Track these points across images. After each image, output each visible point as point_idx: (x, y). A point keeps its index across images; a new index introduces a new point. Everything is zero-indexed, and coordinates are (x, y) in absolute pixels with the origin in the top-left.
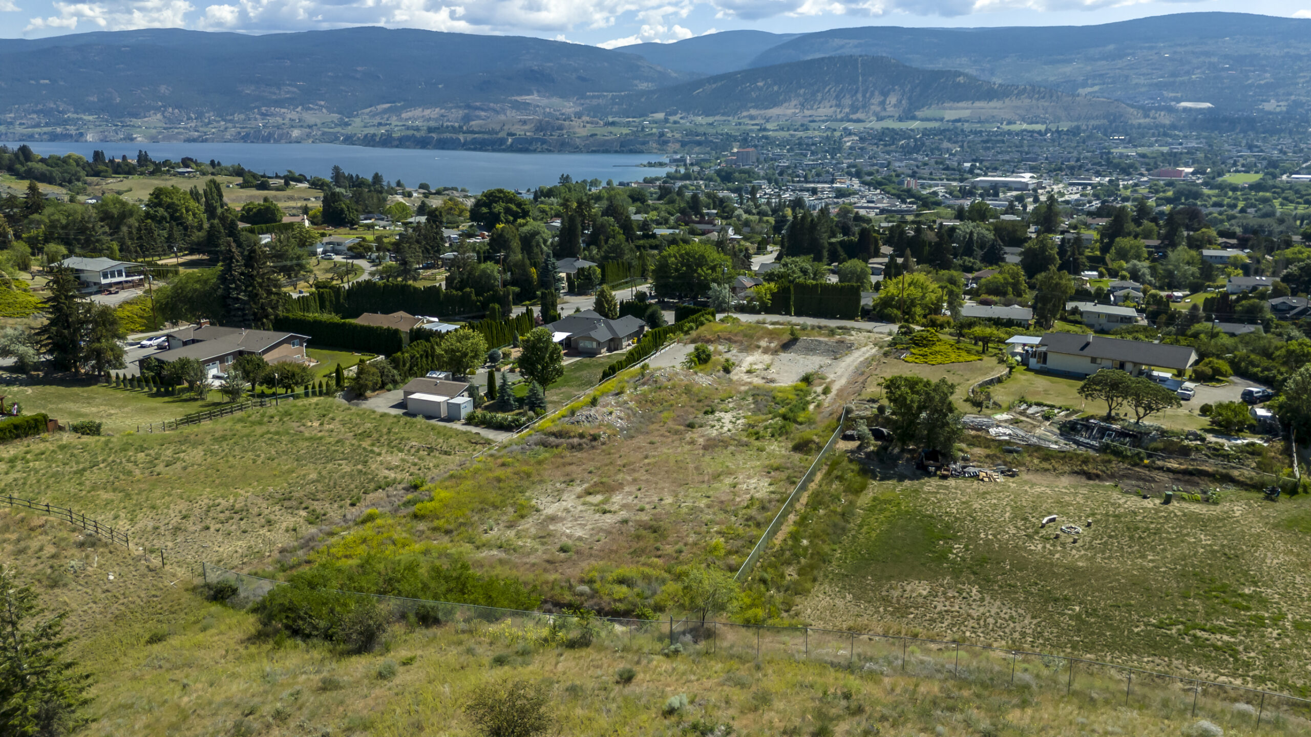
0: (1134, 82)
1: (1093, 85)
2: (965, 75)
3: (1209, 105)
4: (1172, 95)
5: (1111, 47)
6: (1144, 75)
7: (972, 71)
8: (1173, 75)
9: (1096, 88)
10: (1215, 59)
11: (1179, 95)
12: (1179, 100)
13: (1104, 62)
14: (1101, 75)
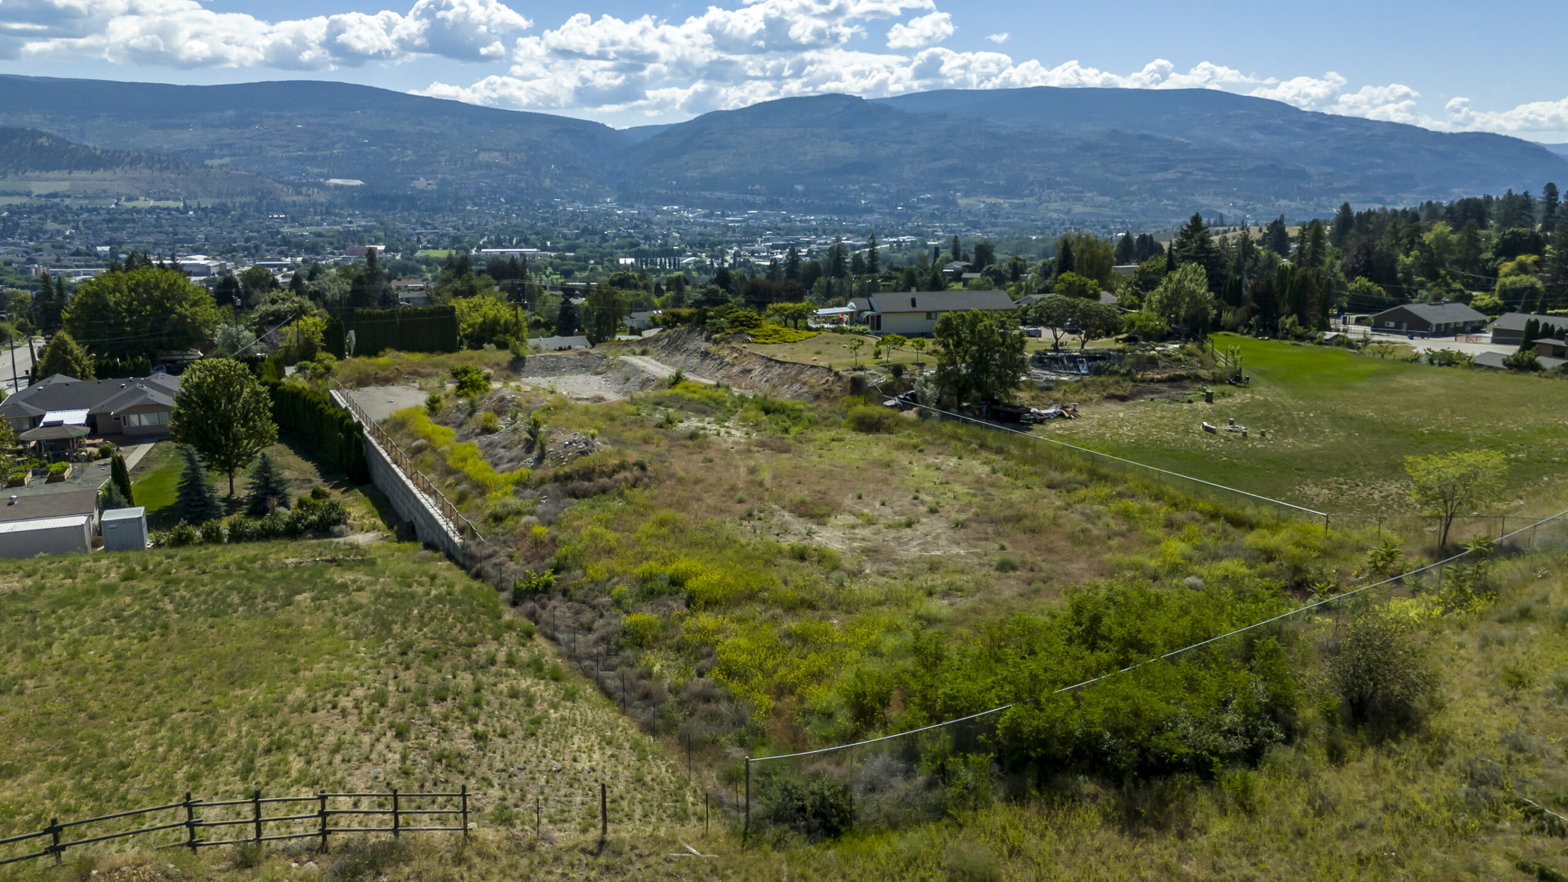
2: (49, 136)
3: (358, 182)
10: (352, 134)
11: (325, 171)
12: (328, 178)
13: (227, 130)
14: (229, 146)
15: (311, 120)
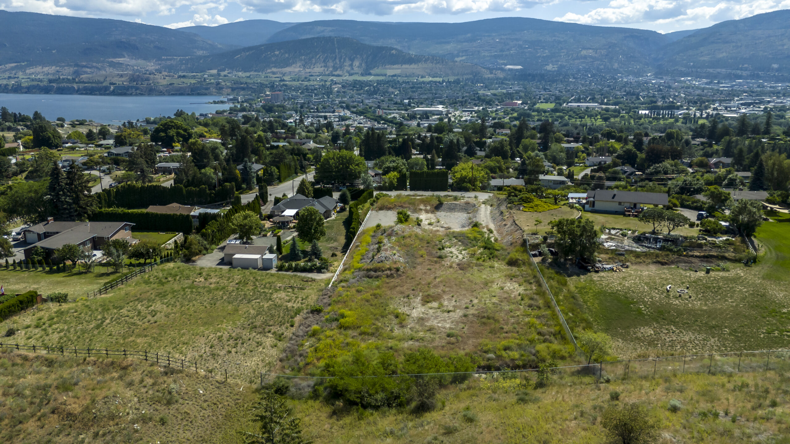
0: (483, 54)
1: (462, 56)
2: (396, 49)
3: (520, 67)
4: (502, 62)
5: (469, 35)
6: (487, 50)
7: (399, 47)
8: (502, 51)
9: (464, 58)
10: (521, 43)
11: (505, 62)
12: (506, 65)
13: (466, 44)
14: (466, 51)
15: (503, 37)
